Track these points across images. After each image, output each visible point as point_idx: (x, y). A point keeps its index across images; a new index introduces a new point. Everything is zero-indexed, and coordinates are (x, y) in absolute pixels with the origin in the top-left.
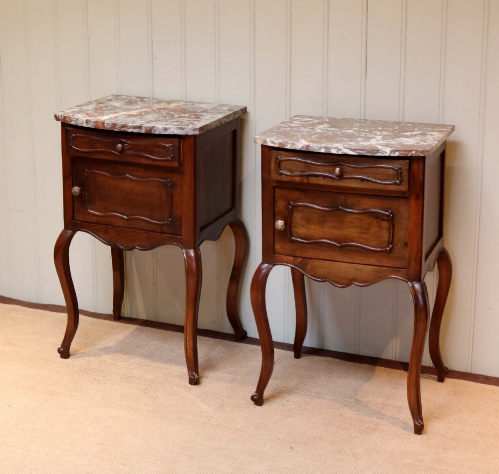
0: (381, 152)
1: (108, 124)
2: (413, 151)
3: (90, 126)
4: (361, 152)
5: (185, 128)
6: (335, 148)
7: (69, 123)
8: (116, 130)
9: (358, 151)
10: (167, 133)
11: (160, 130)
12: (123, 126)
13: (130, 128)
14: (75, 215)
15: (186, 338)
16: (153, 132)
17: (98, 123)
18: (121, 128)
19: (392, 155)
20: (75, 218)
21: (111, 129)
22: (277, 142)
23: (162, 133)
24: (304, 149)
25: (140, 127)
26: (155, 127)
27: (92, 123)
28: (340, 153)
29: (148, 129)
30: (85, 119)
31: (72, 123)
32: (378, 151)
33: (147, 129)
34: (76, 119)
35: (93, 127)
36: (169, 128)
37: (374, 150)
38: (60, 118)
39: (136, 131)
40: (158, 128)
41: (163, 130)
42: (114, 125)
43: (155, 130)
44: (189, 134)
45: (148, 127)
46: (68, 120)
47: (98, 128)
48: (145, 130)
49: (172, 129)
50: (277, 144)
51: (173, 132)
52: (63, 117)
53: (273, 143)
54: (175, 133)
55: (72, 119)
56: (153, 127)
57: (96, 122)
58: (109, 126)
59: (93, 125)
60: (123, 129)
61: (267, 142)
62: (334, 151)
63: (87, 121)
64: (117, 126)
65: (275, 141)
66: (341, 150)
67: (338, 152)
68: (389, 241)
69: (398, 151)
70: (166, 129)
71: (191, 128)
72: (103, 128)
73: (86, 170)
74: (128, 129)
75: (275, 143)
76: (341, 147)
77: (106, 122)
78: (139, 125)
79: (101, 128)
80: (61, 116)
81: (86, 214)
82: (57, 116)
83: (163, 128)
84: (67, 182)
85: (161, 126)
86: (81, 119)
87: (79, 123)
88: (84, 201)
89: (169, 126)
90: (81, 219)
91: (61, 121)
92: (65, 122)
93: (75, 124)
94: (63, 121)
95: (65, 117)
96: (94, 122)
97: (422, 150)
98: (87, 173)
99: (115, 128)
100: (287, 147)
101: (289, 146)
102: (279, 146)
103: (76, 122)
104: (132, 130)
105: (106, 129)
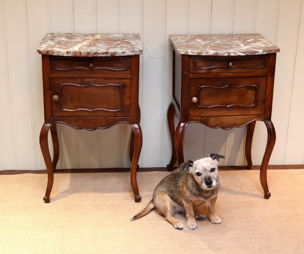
0: (258, 52)
1: (84, 53)
2: (273, 50)
3: (70, 55)
4: (248, 53)
5: (135, 51)
6: (233, 53)
7: (52, 54)
8: (90, 56)
9: (246, 53)
10: (124, 55)
11: (120, 53)
12: (95, 53)
13: (100, 54)
14: (53, 113)
15: (132, 176)
16: (116, 55)
18: (93, 55)
19: (263, 54)
20: (53, 116)
21: (87, 56)
22: (195, 52)
23: (121, 55)
24: (214, 55)
25: (107, 53)
26: (117, 52)
27: (72, 53)
28: (236, 55)
29: (112, 54)
30: (65, 51)
31: (55, 55)
32: (256, 52)
34: (58, 52)
36: (126, 52)
37: (254, 52)
38: (43, 52)
39: (104, 55)
40: (119, 52)
41: (122, 53)
42: (89, 53)
43: (117, 54)
44: (137, 54)
45: (112, 52)
46: (51, 53)
47: (76, 56)
48: (110, 54)
49: (128, 52)
51: (128, 54)
52: (46, 51)
53: (193, 53)
55: (54, 52)
56: (116, 52)
57: (75, 52)
58: (85, 54)
59: (72, 55)
60: (95, 55)
61: (188, 53)
62: (232, 55)
63: (67, 53)
64: (91, 54)
65: (194, 52)
66: (236, 53)
67: (235, 55)
68: (255, 101)
69: (266, 51)
70: (124, 53)
71: (138, 51)
72: (81, 56)
73: (61, 83)
74: (99, 55)
75: (195, 53)
76: (236, 52)
77: (82, 52)
78: (106, 52)
79: (79, 56)
80: (44, 51)
81: (62, 112)
82: (40, 51)
83: (122, 52)
84: (47, 93)
85: (119, 51)
86: (63, 52)
87: (61, 54)
88: (59, 104)
89: (125, 51)
90: (58, 116)
91: (44, 54)
92: (48, 54)
93: (57, 55)
94: (46, 54)
95: (48, 51)
96: (73, 52)
97: (276, 49)
98: (62, 86)
99: (89, 55)
100: (203, 55)
101: (204, 54)
102: (197, 55)
103: (58, 53)
104: (102, 55)
105: (83, 56)
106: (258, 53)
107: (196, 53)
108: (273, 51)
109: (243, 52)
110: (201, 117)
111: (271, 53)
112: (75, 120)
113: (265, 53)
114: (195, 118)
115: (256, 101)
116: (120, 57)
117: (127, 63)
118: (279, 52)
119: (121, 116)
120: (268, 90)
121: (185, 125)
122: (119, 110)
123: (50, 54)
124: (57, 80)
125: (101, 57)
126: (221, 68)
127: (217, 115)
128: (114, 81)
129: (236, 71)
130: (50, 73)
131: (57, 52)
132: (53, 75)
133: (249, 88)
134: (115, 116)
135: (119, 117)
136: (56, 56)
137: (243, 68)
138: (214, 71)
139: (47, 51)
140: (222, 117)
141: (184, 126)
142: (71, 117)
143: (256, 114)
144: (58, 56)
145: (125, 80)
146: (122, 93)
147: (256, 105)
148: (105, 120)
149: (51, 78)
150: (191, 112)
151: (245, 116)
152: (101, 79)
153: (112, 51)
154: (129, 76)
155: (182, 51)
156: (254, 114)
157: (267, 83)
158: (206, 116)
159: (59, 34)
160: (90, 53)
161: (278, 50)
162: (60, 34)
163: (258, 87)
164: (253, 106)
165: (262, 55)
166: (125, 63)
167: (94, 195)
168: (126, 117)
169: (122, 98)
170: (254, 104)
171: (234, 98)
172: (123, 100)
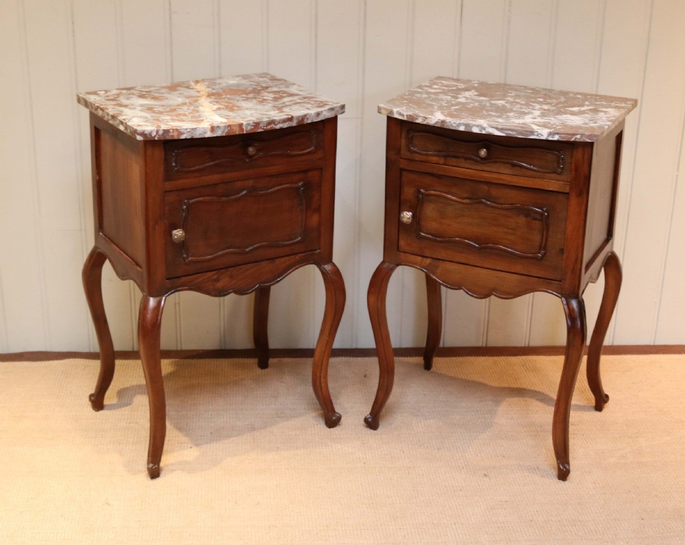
1: (248, 124)
3: (219, 133)
7: (176, 138)
8: (260, 130)
10: (319, 119)
11: (313, 117)
12: (270, 123)
13: (279, 123)
16: (305, 121)
17: (232, 127)
18: (266, 126)
21: (252, 131)
23: (315, 121)
25: (291, 119)
27: (222, 129)
29: (300, 119)
30: (208, 125)
31: (183, 137)
34: (193, 129)
35: (224, 134)
36: (322, 112)
38: (154, 134)
39: (285, 125)
40: (310, 114)
41: (315, 116)
42: (257, 124)
43: (308, 119)
45: (300, 117)
46: (175, 134)
47: (231, 134)
48: (297, 121)
49: (324, 113)
51: (325, 115)
52: (161, 133)
55: (183, 131)
56: (306, 115)
57: (229, 126)
58: (249, 128)
59: (223, 132)
60: (269, 127)
63: (213, 128)
64: (261, 125)
70: (318, 114)
71: (340, 107)
72: (241, 133)
74: (276, 125)
77: (245, 122)
78: (289, 117)
79: (237, 133)
80: (157, 132)
82: (147, 133)
83: (315, 113)
85: (312, 111)
86: (203, 128)
87: (197, 135)
88: (182, 246)
89: (319, 110)
91: (155, 139)
92: (167, 138)
93: (189, 137)
94: (161, 139)
95: (166, 131)
96: (225, 127)
99: (259, 128)
103: (192, 133)
104: (282, 125)
105: (245, 132)
117: (317, 137)
123: (173, 136)
125: (281, 129)
131: (188, 130)
136: (186, 139)
139: (164, 130)
144: (192, 140)
153: (298, 112)
160: (259, 124)
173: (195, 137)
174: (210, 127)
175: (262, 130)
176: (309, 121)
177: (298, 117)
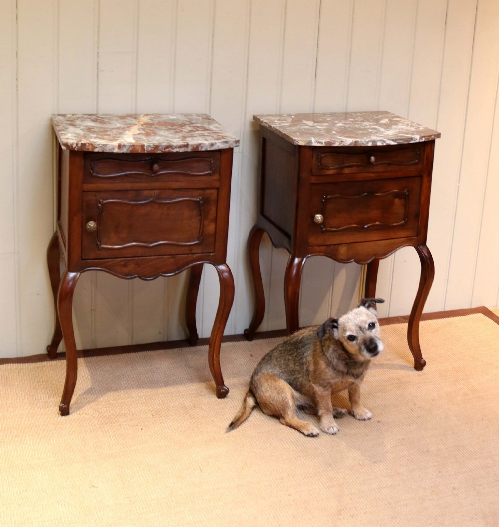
1: (149, 146)
3: (124, 151)
4: (400, 141)
5: (228, 141)
6: (380, 141)
7: (91, 150)
8: (158, 152)
9: (398, 141)
10: (213, 149)
11: (207, 146)
12: (167, 147)
13: (176, 147)
14: (84, 253)
16: (200, 149)
17: (136, 147)
18: (165, 149)
19: (421, 141)
20: (84, 258)
21: (152, 152)
22: (323, 141)
23: (209, 149)
24: (353, 145)
25: (187, 146)
26: (202, 144)
27: (127, 148)
28: (384, 144)
29: (195, 147)
30: (116, 144)
31: (96, 150)
32: (412, 139)
33: (193, 147)
34: (104, 145)
35: (129, 152)
36: (215, 143)
37: (409, 139)
38: (74, 146)
39: (181, 150)
40: (205, 144)
41: (209, 146)
42: (156, 147)
43: (202, 147)
45: (194, 145)
46: (90, 147)
47: (135, 152)
49: (218, 144)
50: (324, 144)
51: (218, 146)
52: (80, 145)
53: (319, 142)
54: (220, 148)
55: (96, 146)
56: (200, 144)
57: (133, 146)
58: (150, 149)
59: (128, 150)
60: (167, 150)
61: (312, 143)
62: (379, 144)
63: (120, 147)
64: (160, 148)
65: (321, 141)
66: (385, 142)
67: (382, 144)
68: (404, 215)
69: (424, 137)
70: (212, 145)
71: (234, 141)
72: (143, 152)
73: (101, 200)
74: (173, 149)
75: (322, 143)
76: (385, 140)
77: (146, 144)
78: (186, 144)
79: (140, 152)
80: (77, 144)
81: (99, 250)
82: (69, 144)
83: (209, 144)
84: (75, 218)
85: (205, 142)
86: (112, 145)
87: (107, 150)
88: (96, 236)
89: (213, 142)
90: (92, 257)
91: (76, 150)
92: (85, 150)
93: (101, 151)
94: (80, 150)
95: (84, 145)
96: (130, 146)
97: (436, 134)
98: (103, 205)
99: (158, 150)
100: (335, 145)
101: (337, 145)
102: (326, 146)
103: (103, 148)
104: (178, 150)
105: (146, 152)
106: (415, 140)
107: (325, 143)
108: (433, 137)
109: (394, 139)
110: (325, 247)
111: (430, 139)
112: (122, 263)
113: (423, 140)
114: (318, 248)
115: (406, 217)
116: (206, 151)
117: (214, 163)
118: (440, 137)
119: (199, 252)
120: (423, 198)
121: (302, 261)
122: (196, 242)
123: (88, 149)
124: (95, 196)
125: (177, 153)
126: (358, 166)
127: (348, 241)
128: (190, 193)
129: (380, 169)
130: (84, 183)
131: (101, 146)
132: (87, 187)
133: (396, 196)
134: (189, 253)
135: (197, 255)
136: (98, 153)
137: (389, 164)
138: (346, 171)
139: (82, 144)
140: (357, 244)
141: (300, 263)
142: (115, 259)
143: (405, 236)
144: (103, 153)
145: (208, 191)
146: (202, 213)
147: (406, 222)
148: (172, 260)
149: (84, 192)
150: (312, 240)
151: (389, 241)
152: (170, 191)
153: (193, 142)
154: (217, 184)
155: (300, 141)
156: (402, 236)
157: (421, 187)
158: (333, 243)
159: (73, 115)
160: (158, 147)
161: (438, 136)
162: (76, 115)
163: (409, 194)
164: (402, 225)
165: (419, 143)
166: (211, 162)
167: (142, 394)
168: (208, 254)
169: (202, 221)
170: (404, 220)
171: (374, 213)
172: (203, 225)
173: (105, 151)
174: (117, 145)
175: (160, 152)
176: (203, 150)
177: (193, 146)
